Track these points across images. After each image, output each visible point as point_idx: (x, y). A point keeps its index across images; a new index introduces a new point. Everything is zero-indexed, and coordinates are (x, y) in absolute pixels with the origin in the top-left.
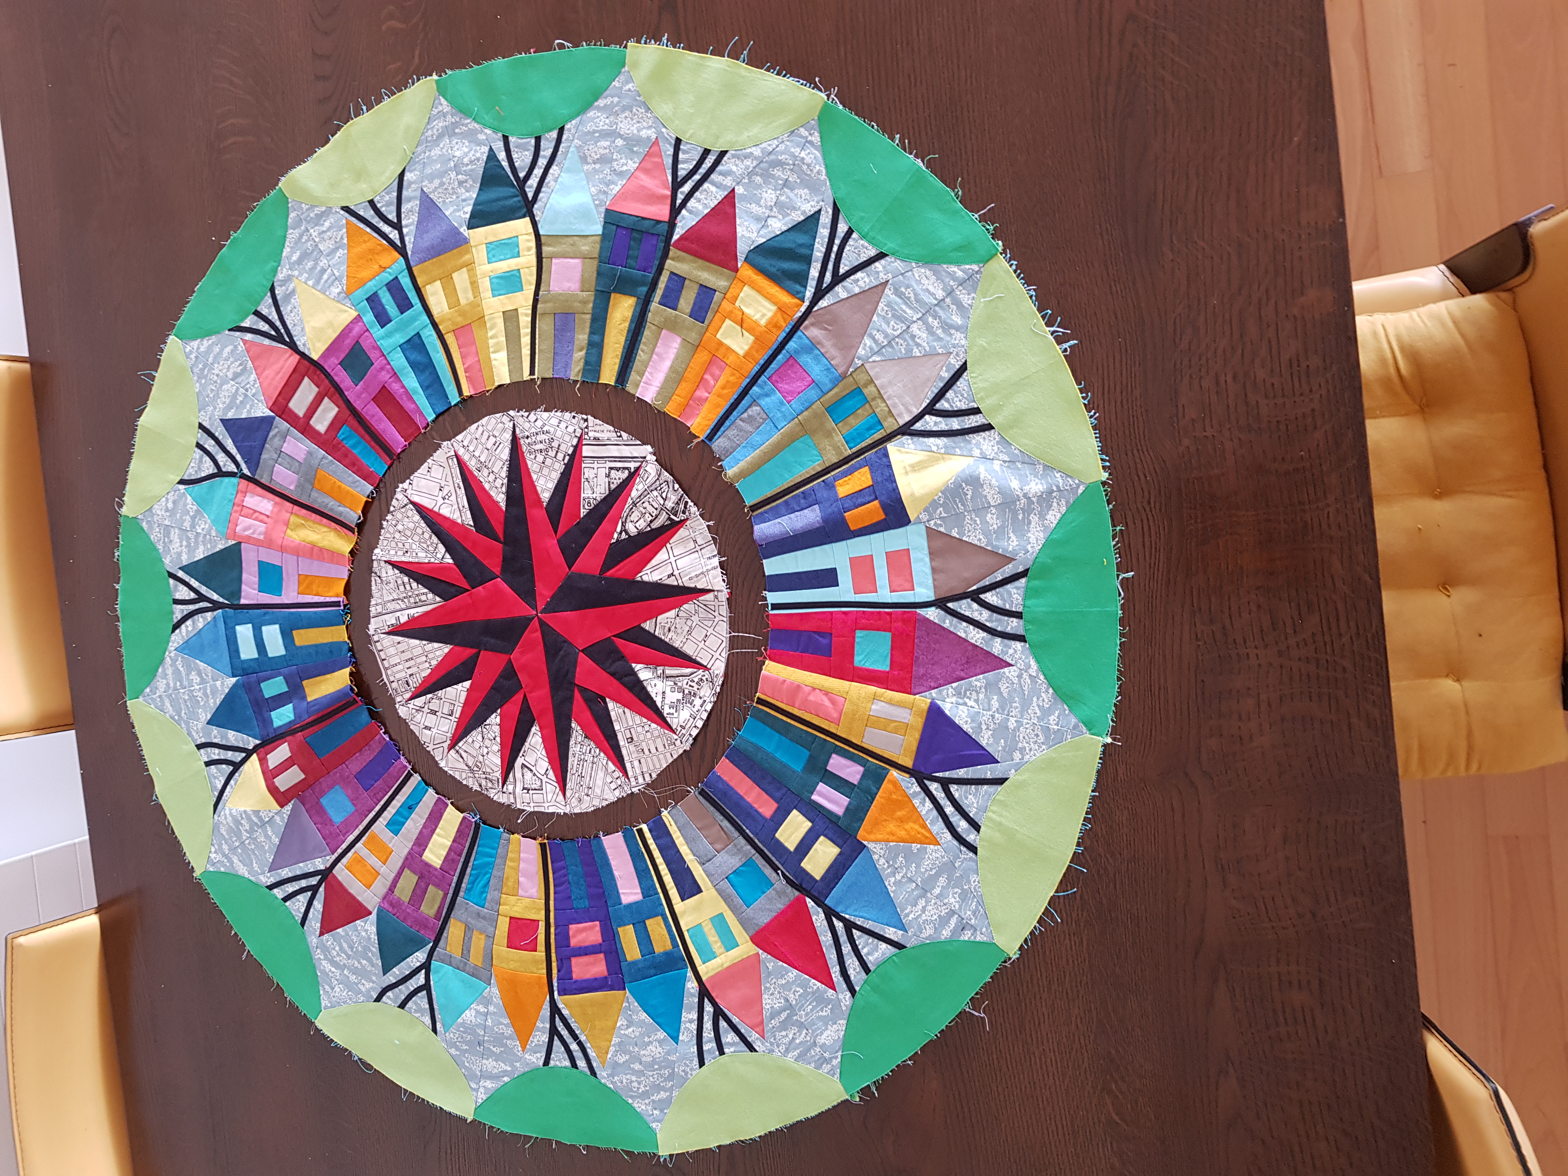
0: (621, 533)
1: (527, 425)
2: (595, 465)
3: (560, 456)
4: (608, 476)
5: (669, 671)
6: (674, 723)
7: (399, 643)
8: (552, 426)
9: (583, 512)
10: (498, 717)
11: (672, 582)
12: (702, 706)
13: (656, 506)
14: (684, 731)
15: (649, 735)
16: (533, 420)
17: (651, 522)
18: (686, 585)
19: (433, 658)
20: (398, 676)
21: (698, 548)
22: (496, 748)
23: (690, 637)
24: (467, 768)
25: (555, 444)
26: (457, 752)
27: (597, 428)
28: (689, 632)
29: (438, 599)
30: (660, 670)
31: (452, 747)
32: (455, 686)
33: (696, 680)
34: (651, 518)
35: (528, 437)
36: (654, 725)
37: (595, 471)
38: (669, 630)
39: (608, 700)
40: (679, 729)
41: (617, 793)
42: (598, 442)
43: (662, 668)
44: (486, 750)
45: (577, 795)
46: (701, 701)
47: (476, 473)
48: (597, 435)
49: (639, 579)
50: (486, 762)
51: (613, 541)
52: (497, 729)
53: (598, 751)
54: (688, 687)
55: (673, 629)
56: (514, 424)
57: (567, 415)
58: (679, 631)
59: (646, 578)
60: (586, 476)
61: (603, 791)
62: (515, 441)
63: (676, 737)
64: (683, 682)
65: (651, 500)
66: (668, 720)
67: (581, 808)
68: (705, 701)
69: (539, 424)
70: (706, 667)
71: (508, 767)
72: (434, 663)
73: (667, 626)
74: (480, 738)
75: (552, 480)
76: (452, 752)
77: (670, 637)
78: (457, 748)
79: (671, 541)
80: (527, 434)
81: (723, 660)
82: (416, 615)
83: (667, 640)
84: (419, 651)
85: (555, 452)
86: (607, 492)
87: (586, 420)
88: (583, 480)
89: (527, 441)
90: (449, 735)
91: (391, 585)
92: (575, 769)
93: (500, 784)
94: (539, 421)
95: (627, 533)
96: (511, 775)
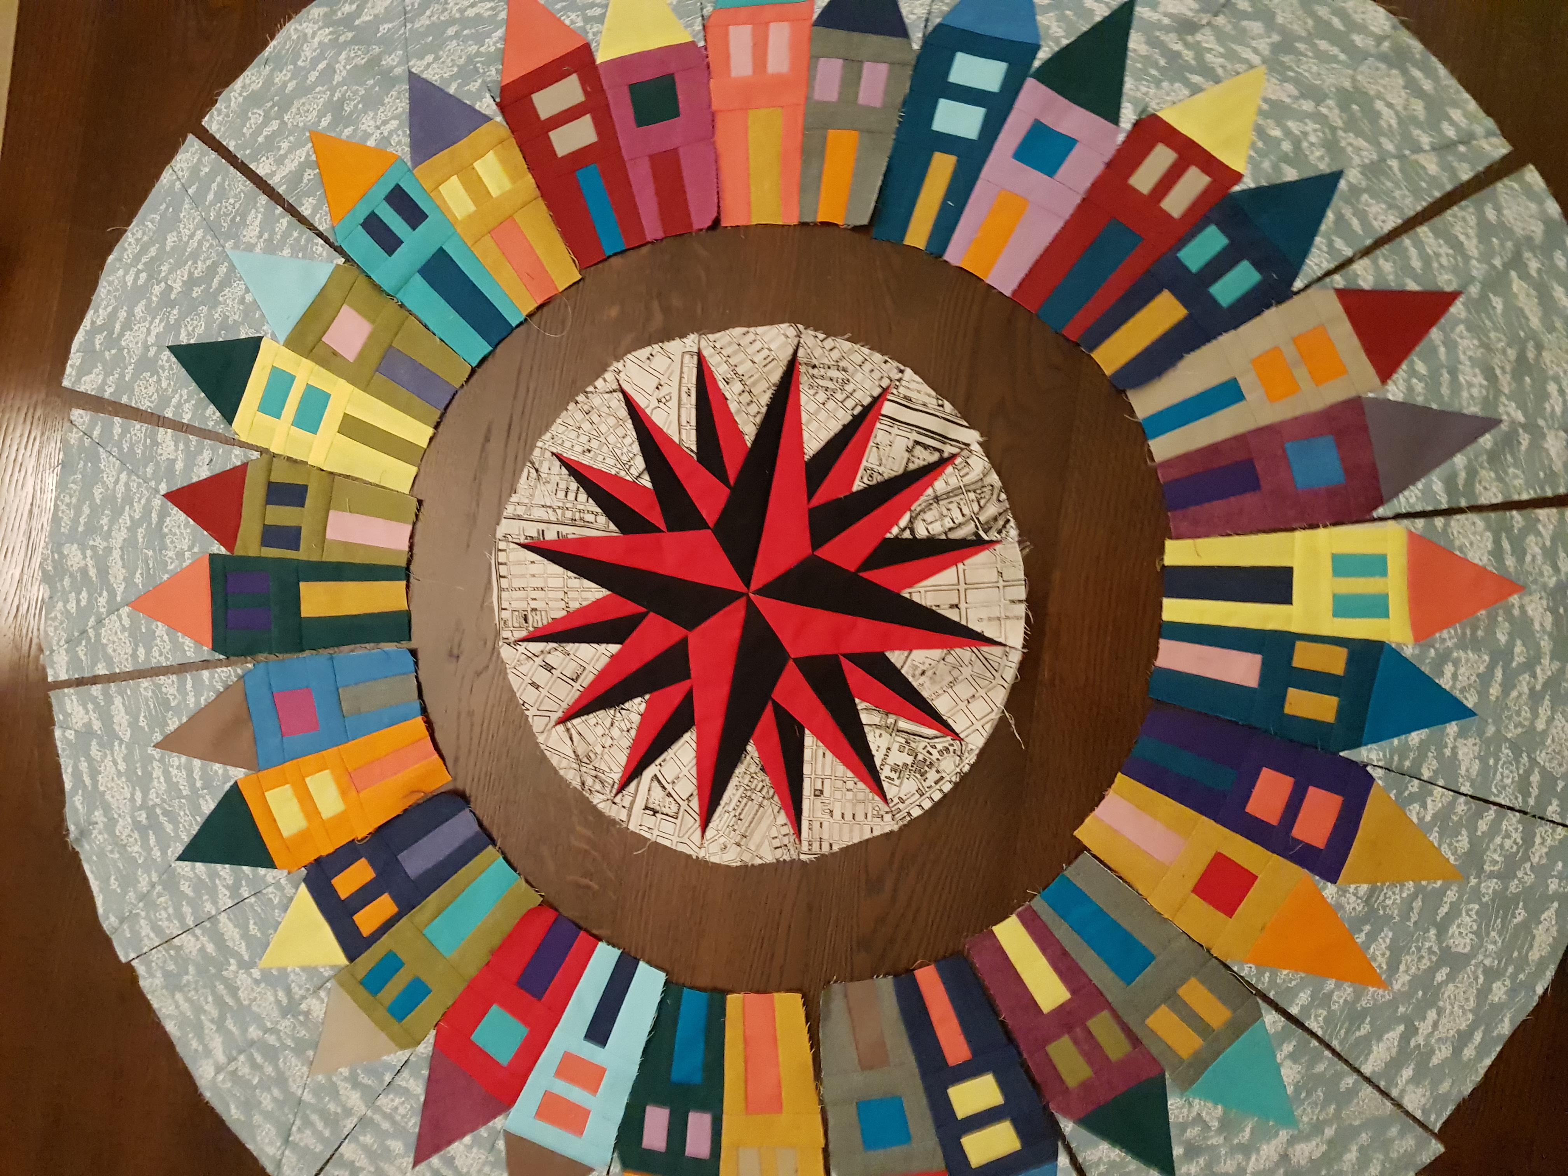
0: (904, 530)
1: (818, 352)
2: (895, 431)
3: (850, 403)
4: (909, 450)
5: (903, 724)
6: (891, 791)
7: (533, 562)
8: (851, 362)
9: (857, 486)
10: (644, 705)
11: (953, 615)
12: (936, 783)
13: (966, 511)
14: (901, 806)
15: (850, 795)
16: (828, 347)
17: (950, 529)
18: (970, 626)
19: (574, 599)
20: (516, 605)
21: (1001, 584)
22: (626, 743)
23: (950, 690)
24: (573, 756)
25: (849, 388)
26: (568, 730)
27: (913, 385)
28: (951, 684)
29: (612, 527)
30: (891, 720)
31: (562, 721)
32: (595, 645)
33: (939, 747)
34: (952, 525)
35: (814, 367)
36: (861, 785)
37: (891, 438)
38: (923, 673)
39: (807, 732)
40: (896, 800)
41: (778, 853)
42: (907, 403)
43: (894, 717)
44: (610, 742)
45: (722, 840)
46: (938, 776)
47: (721, 385)
48: (909, 394)
49: (907, 596)
50: (606, 756)
51: (888, 536)
52: (636, 719)
53: (772, 791)
54: (925, 752)
55: (929, 673)
56: (799, 343)
57: (878, 357)
58: (937, 678)
59: (916, 598)
60: (878, 440)
61: (759, 846)
62: (792, 365)
63: (887, 809)
64: (920, 745)
65: (962, 503)
66: (885, 785)
67: (721, 858)
68: (942, 778)
69: (835, 355)
70: (957, 734)
71: (633, 772)
72: (574, 605)
73: (922, 667)
74: (608, 723)
75: (828, 429)
76: (561, 728)
77: (921, 681)
78: (569, 724)
79: (966, 562)
80: (815, 362)
81: (985, 735)
82: (569, 537)
83: (915, 684)
84: (559, 583)
85: (844, 396)
86: (901, 471)
87: (902, 371)
88: (871, 444)
89: (811, 371)
90: (565, 706)
91: (549, 486)
92: (732, 805)
93: (614, 791)
94: (836, 351)
95: (912, 532)
96: (633, 785)
